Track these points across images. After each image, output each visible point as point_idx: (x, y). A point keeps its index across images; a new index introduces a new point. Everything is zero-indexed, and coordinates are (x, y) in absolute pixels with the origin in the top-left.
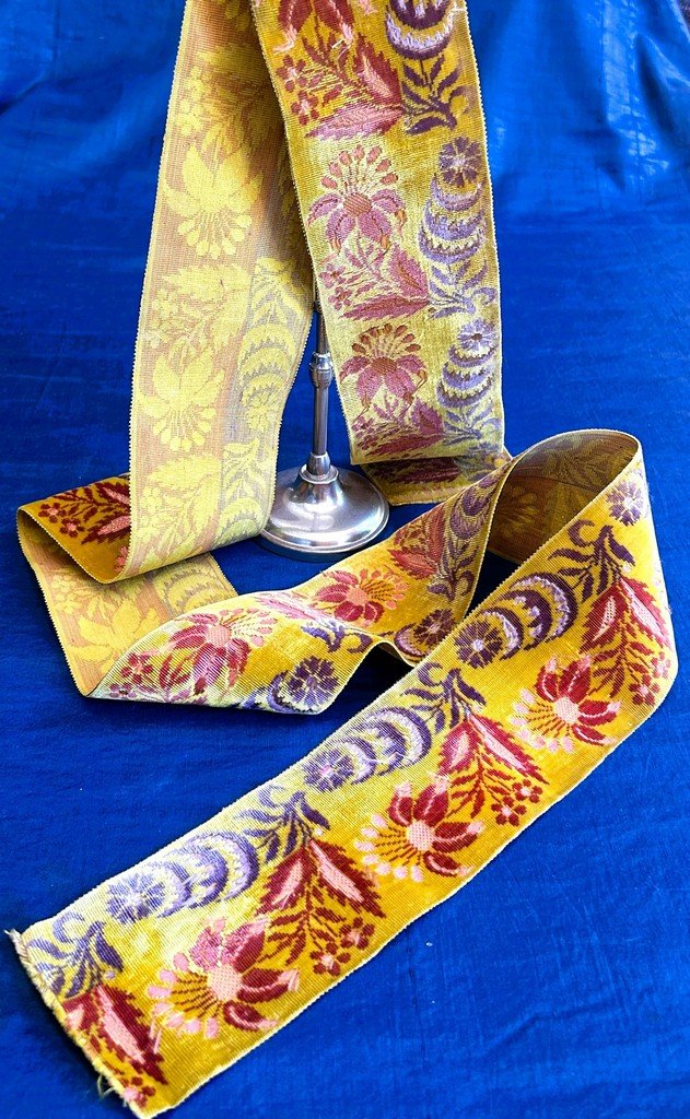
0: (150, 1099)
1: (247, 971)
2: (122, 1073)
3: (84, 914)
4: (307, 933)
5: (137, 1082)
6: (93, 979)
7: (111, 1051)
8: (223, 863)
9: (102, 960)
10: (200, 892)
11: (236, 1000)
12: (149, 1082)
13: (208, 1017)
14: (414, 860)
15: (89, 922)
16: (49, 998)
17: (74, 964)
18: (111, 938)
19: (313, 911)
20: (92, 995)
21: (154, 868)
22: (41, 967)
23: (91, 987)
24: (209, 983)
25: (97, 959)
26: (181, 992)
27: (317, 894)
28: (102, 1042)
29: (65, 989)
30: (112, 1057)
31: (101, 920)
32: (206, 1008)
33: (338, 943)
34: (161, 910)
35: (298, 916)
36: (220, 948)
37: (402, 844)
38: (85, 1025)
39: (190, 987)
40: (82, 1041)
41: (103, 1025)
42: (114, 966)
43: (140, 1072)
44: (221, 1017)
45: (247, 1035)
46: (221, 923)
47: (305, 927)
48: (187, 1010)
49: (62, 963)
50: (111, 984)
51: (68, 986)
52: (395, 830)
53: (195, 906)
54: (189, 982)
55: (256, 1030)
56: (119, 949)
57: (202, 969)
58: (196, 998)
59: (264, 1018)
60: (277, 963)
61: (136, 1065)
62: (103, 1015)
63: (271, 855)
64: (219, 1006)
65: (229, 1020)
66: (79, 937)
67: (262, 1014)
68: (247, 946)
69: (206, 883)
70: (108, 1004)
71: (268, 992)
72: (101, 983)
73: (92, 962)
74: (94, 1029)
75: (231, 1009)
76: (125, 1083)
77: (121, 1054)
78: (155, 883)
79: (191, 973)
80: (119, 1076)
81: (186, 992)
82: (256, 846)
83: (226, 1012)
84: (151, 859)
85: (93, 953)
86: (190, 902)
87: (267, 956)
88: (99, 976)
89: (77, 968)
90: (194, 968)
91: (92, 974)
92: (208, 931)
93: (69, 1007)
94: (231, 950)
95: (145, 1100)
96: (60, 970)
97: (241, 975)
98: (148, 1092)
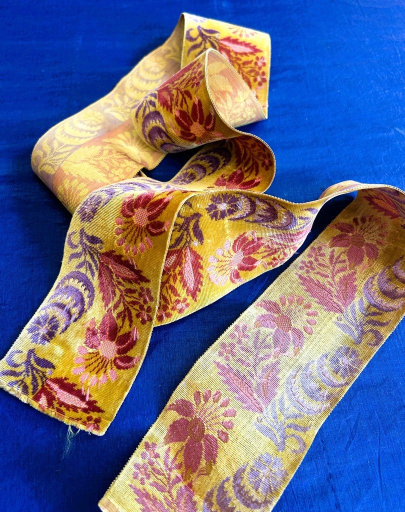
0: (100, 425)
1: (116, 339)
2: (81, 419)
3: (20, 349)
4: (128, 306)
5: (89, 419)
6: (42, 379)
7: (69, 411)
8: (77, 290)
9: (42, 367)
10: (75, 311)
11: (118, 356)
12: (95, 415)
13: (109, 371)
14: (144, 234)
15: (26, 352)
16: (24, 399)
17: (28, 376)
18: (40, 355)
19: (124, 293)
20: (45, 387)
21: (45, 309)
22: (11, 384)
23: (43, 383)
24: (101, 354)
25: (39, 368)
26: (89, 365)
27: (120, 283)
28: (63, 408)
29: (30, 391)
30: (71, 413)
31: (31, 348)
32: (106, 367)
33: (142, 303)
34: (60, 329)
35: (120, 299)
36: (99, 335)
37: (135, 229)
38: (50, 404)
39: (93, 360)
40: (52, 413)
41: (59, 399)
42: (50, 368)
43: (89, 413)
44: (115, 368)
45: (130, 371)
46: (93, 322)
47: (126, 303)
48: (97, 372)
49: (21, 377)
50: (53, 377)
51: (31, 387)
52: (129, 222)
53: (76, 320)
54: (92, 358)
55: (133, 366)
56: (48, 358)
57: (95, 350)
58: (98, 364)
59: (134, 358)
60: (126, 329)
61: (85, 410)
62: (57, 394)
63: (93, 274)
64: (111, 363)
65: (119, 368)
66: (24, 361)
67: (132, 356)
68: (110, 327)
69: (75, 305)
70: (55, 387)
71: (130, 344)
72: (47, 379)
73: (37, 371)
74: (55, 403)
75: (118, 361)
76: (84, 423)
77: (75, 409)
78: (50, 317)
79: (90, 353)
80: (80, 422)
81: (92, 364)
82: (85, 273)
83: (116, 364)
84: (42, 306)
85: (35, 366)
86: (73, 319)
87: (121, 327)
88: (44, 376)
89: (30, 377)
90: (91, 351)
91: (40, 376)
92: (88, 329)
93: (37, 398)
94: (103, 333)
95: (98, 426)
96: (22, 381)
97: (114, 342)
98: (98, 421)
